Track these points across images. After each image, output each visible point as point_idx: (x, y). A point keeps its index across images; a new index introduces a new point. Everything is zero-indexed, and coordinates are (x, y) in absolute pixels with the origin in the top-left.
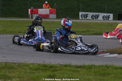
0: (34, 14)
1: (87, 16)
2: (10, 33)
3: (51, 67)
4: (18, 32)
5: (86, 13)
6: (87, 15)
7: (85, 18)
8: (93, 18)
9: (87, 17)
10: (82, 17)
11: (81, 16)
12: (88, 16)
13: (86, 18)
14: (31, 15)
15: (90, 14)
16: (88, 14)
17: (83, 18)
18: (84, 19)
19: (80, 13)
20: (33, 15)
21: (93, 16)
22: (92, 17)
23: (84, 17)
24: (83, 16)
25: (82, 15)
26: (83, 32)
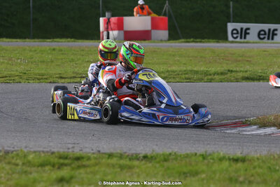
0: (112, 30)
1: (246, 34)
2: (38, 79)
3: (78, 159)
4: (57, 77)
5: (245, 26)
6: (248, 31)
7: (241, 38)
8: (262, 37)
9: (248, 36)
10: (235, 36)
11: (232, 34)
12: (248, 33)
13: (245, 38)
14: (105, 33)
15: (255, 28)
16: (248, 29)
17: (237, 37)
18: (238, 40)
19: (229, 24)
20: (111, 32)
21: (262, 33)
22: (259, 34)
23: (239, 35)
24: (238, 33)
25: (235, 32)
26: (218, 74)
